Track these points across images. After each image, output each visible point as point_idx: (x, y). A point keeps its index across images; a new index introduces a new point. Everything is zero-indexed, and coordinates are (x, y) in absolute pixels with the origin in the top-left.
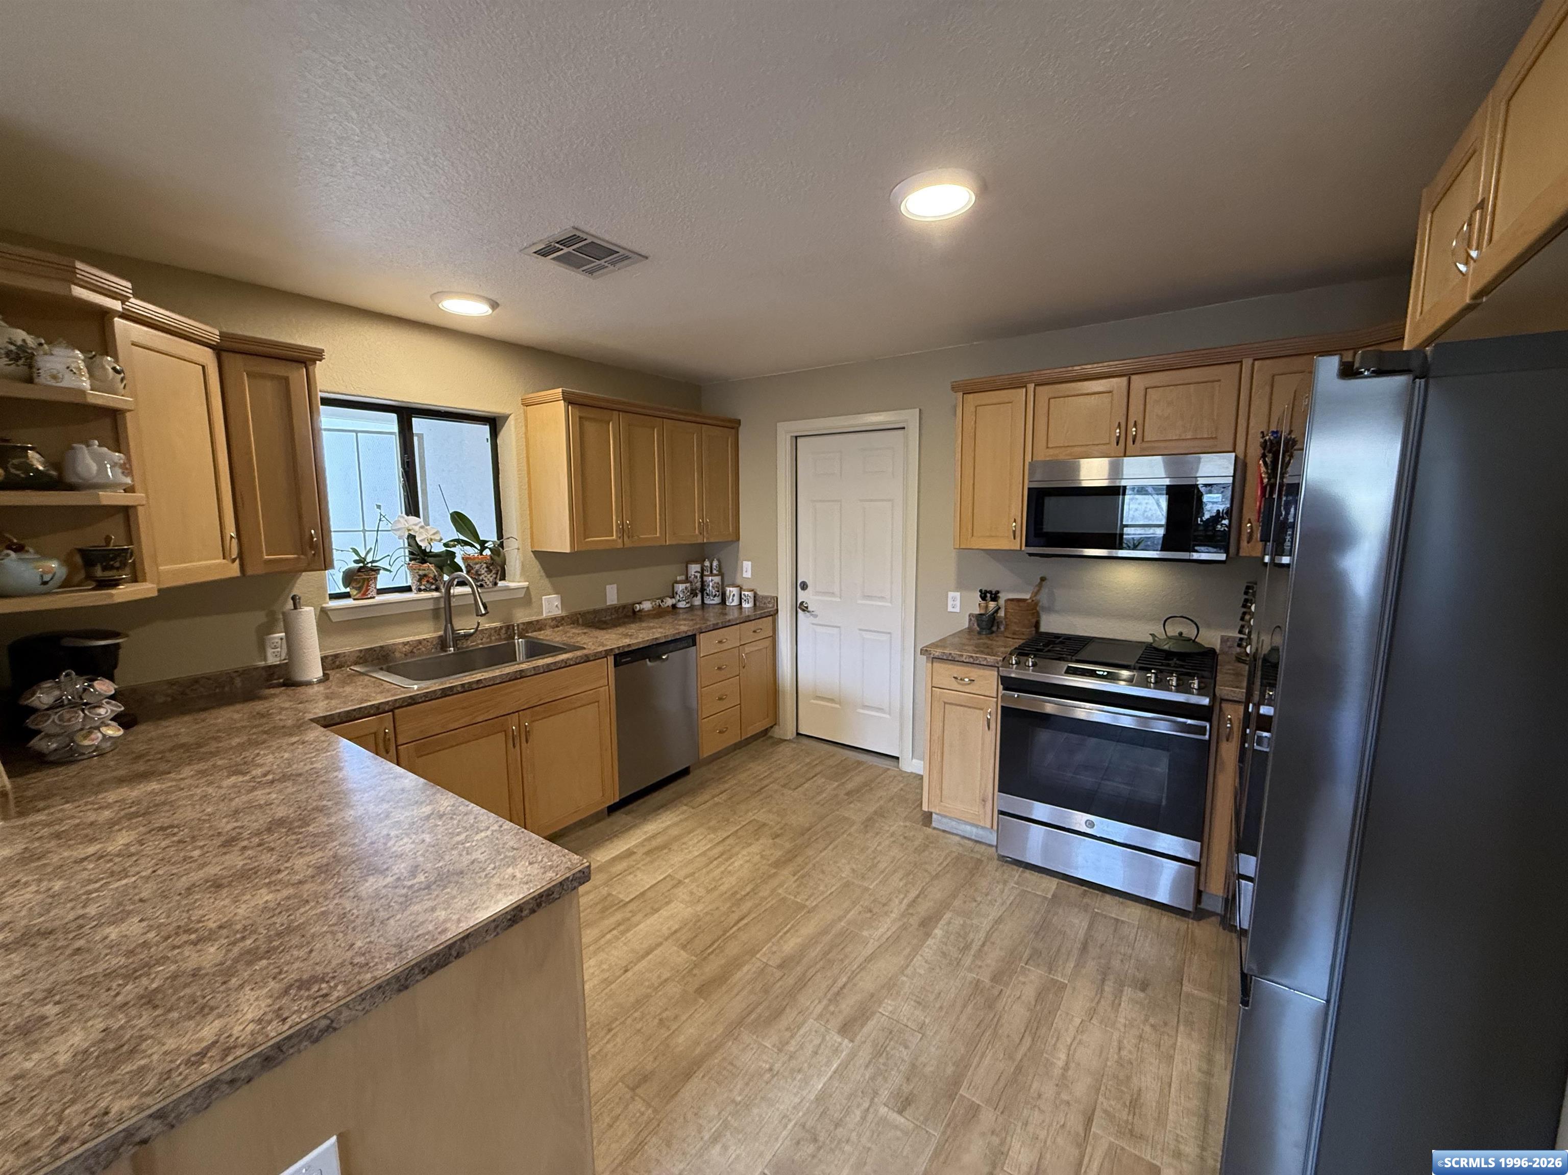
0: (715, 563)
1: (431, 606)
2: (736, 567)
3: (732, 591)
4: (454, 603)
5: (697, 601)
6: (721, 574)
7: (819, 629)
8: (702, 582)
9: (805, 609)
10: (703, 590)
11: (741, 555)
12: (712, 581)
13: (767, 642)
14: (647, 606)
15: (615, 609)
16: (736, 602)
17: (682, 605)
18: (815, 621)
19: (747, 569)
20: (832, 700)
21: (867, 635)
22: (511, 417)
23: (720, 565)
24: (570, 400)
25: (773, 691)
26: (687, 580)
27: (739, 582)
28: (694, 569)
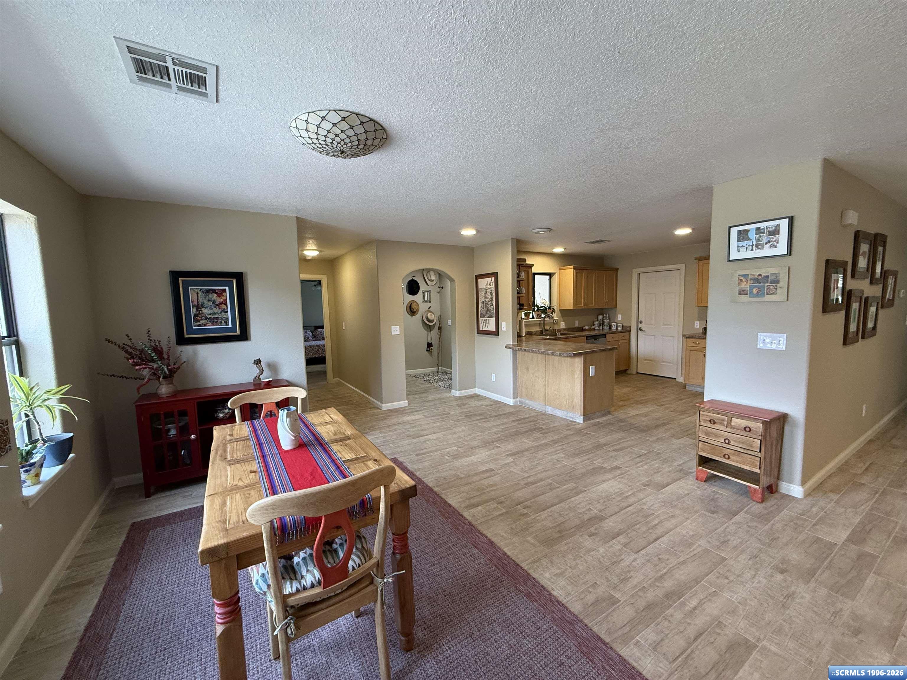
0: (607, 315)
1: (539, 322)
2: (615, 316)
3: (614, 324)
4: (545, 322)
5: (601, 328)
6: (609, 319)
7: (646, 336)
8: (603, 321)
9: (641, 330)
10: (603, 324)
11: (617, 311)
12: (606, 321)
13: (627, 341)
14: (587, 328)
15: (578, 328)
16: (615, 328)
17: (596, 328)
18: (645, 333)
19: (620, 317)
20: (651, 360)
21: (664, 338)
22: (556, 274)
23: (609, 316)
24: (574, 269)
25: (628, 358)
26: (598, 320)
27: (616, 321)
28: (600, 317)
